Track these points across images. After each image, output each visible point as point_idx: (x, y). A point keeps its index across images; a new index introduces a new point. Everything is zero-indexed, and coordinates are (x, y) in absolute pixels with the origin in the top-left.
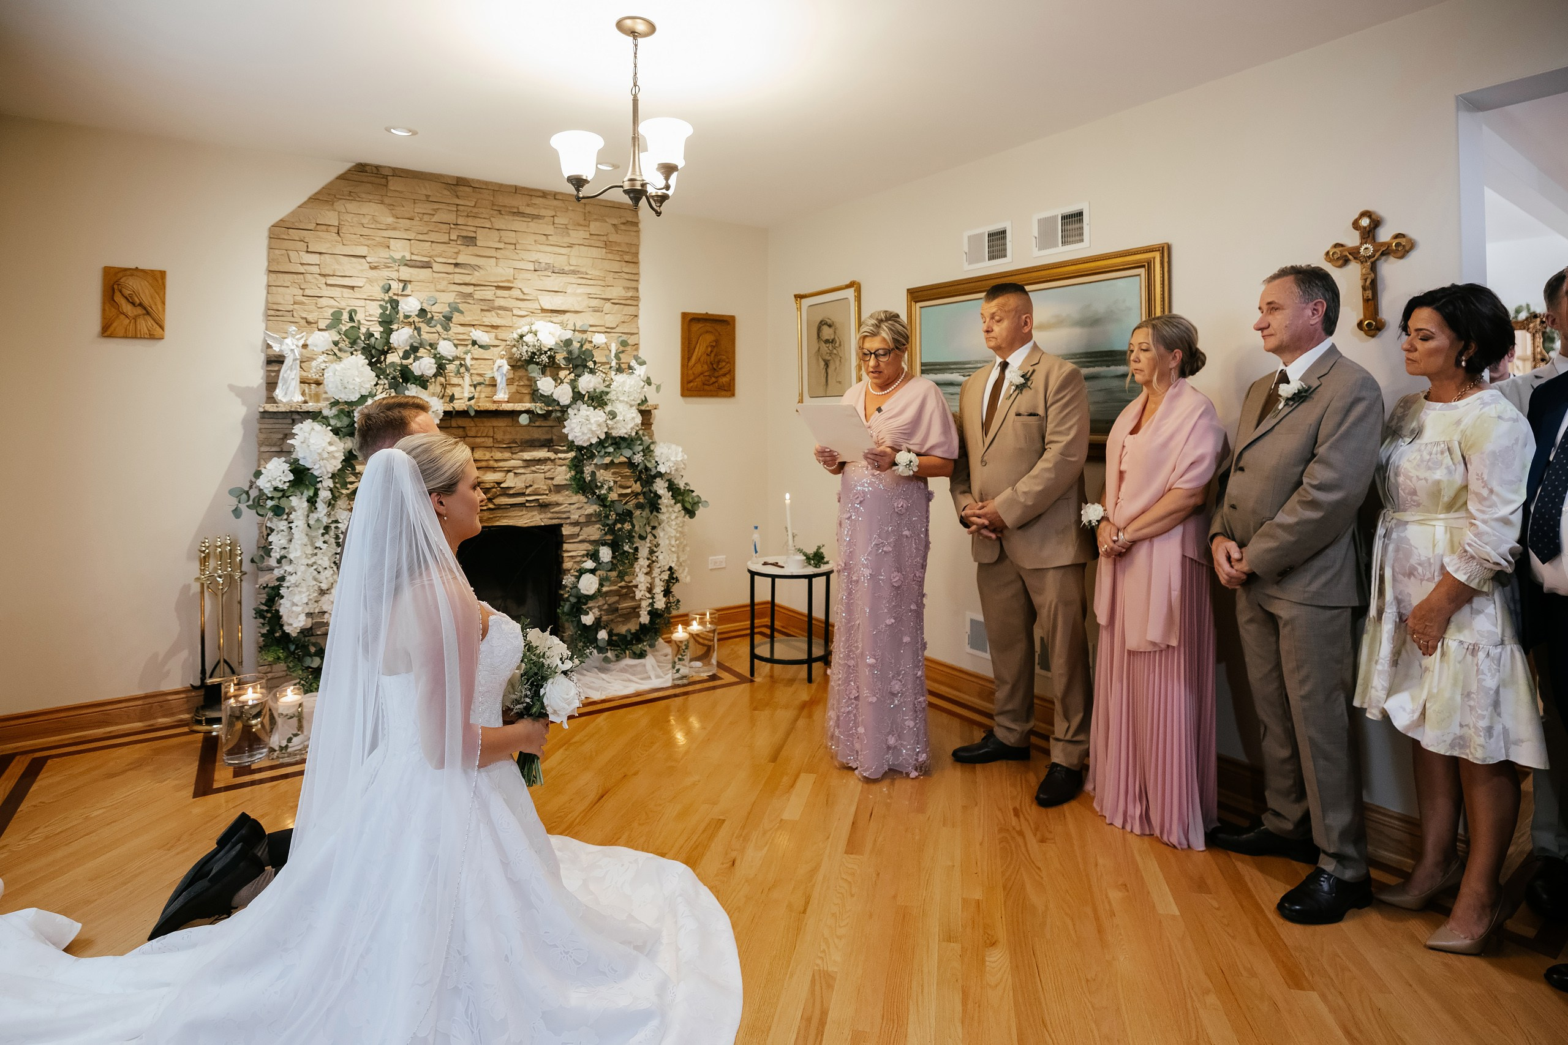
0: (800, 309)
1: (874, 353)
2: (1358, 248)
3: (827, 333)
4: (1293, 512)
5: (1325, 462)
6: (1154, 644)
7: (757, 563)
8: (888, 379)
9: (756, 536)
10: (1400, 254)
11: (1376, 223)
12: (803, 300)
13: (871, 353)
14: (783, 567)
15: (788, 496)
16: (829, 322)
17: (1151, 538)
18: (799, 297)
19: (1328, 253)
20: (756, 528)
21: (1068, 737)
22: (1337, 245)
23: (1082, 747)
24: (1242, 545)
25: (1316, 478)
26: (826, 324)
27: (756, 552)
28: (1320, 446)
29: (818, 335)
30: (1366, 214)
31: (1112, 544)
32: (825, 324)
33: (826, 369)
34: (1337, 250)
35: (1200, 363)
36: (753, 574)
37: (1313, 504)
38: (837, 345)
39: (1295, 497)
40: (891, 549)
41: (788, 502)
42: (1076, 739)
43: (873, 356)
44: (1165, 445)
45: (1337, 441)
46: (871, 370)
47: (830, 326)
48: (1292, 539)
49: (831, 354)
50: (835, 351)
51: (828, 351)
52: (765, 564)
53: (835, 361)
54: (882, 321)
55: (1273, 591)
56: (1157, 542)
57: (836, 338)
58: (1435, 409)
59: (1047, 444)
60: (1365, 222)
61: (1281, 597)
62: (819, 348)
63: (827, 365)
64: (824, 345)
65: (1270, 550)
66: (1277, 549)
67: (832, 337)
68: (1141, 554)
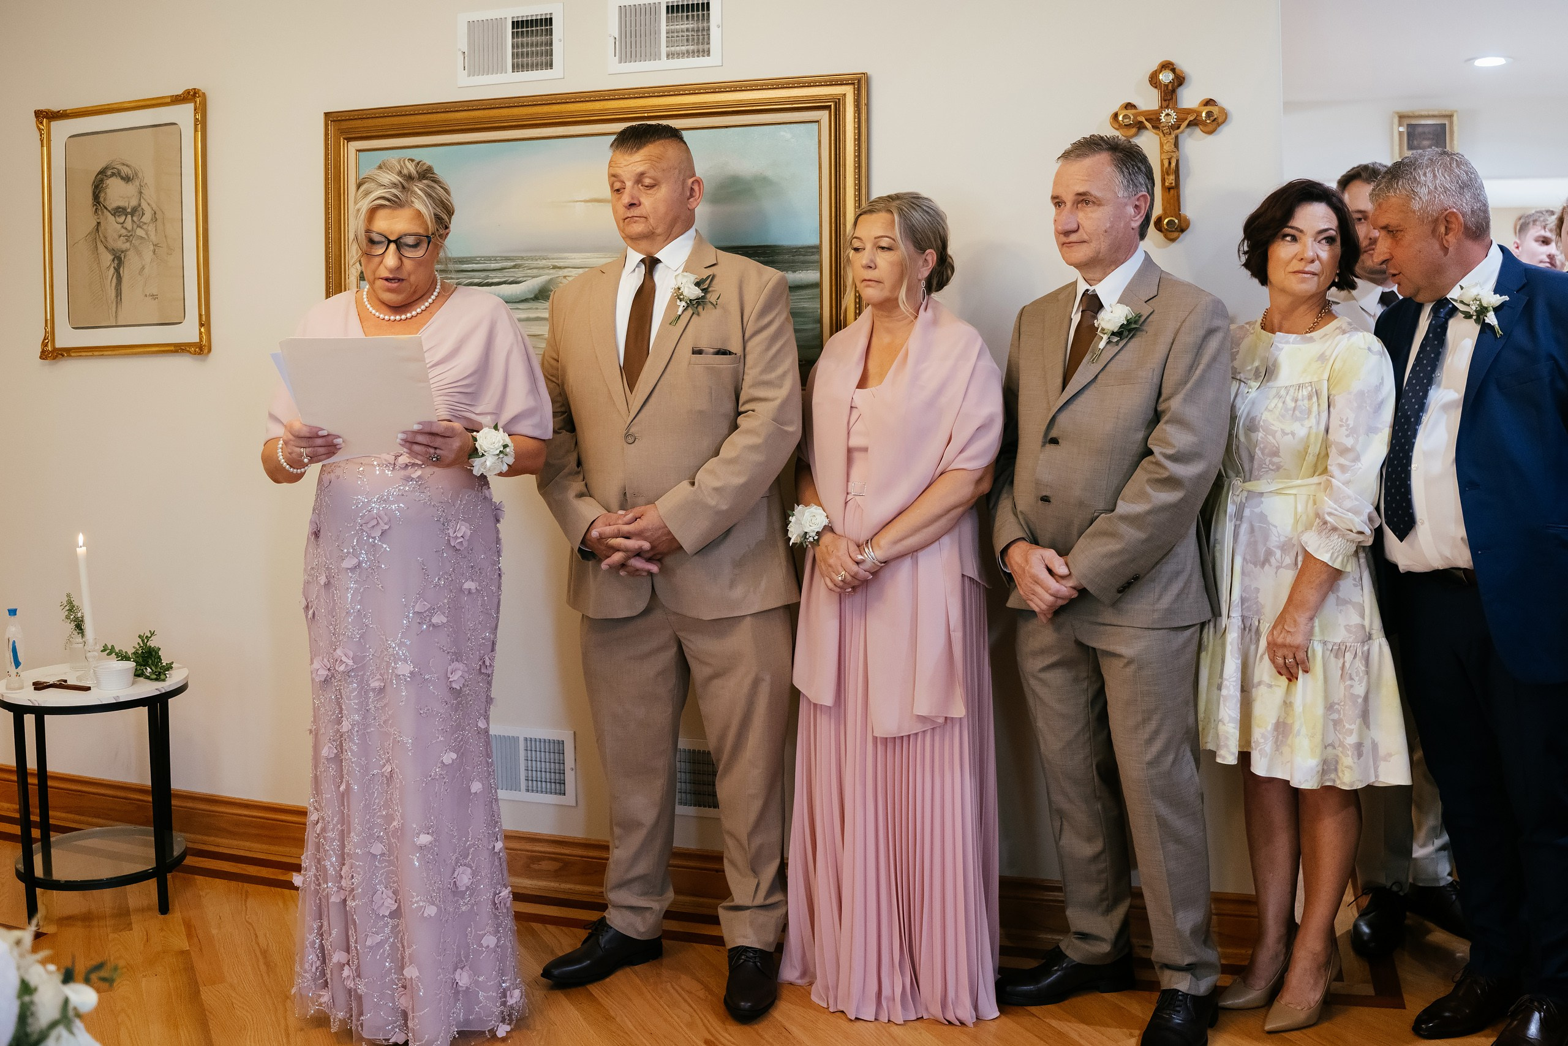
0: (45, 140)
1: (395, 241)
2: (1157, 114)
3: (117, 193)
4: (1142, 495)
5: (1179, 421)
6: (922, 719)
7: (22, 688)
8: (415, 292)
9: (14, 630)
10: (1211, 128)
11: (1180, 80)
12: (55, 124)
13: (390, 242)
14: (88, 689)
15: (81, 539)
16: (125, 170)
17: (913, 552)
18: (45, 116)
19: (1116, 115)
20: (13, 612)
21: (759, 900)
22: (1129, 106)
23: (778, 913)
24: (1063, 552)
25: (1169, 444)
26: (118, 174)
27: (17, 664)
28: (1169, 398)
29: (96, 197)
30: (1167, 66)
31: (855, 568)
32: (113, 174)
33: (117, 270)
34: (1130, 112)
35: (949, 272)
36: (19, 711)
37: (1171, 482)
38: (147, 218)
39: (1140, 475)
40: (445, 620)
41: (81, 551)
42: (769, 901)
43: (393, 246)
44: (932, 403)
45: (1192, 390)
46: (387, 274)
47: (127, 179)
48: (1142, 535)
49: (128, 238)
50: (140, 232)
51: (124, 232)
52: (39, 686)
53: (139, 253)
54: (410, 178)
55: (1108, 616)
56: (923, 557)
57: (144, 205)
58: (1287, 342)
59: (744, 404)
60: (1166, 77)
61: (1115, 623)
62: (99, 223)
63: (119, 259)
64: (111, 218)
65: (1112, 555)
66: (1121, 552)
67: (134, 203)
68: (901, 578)
